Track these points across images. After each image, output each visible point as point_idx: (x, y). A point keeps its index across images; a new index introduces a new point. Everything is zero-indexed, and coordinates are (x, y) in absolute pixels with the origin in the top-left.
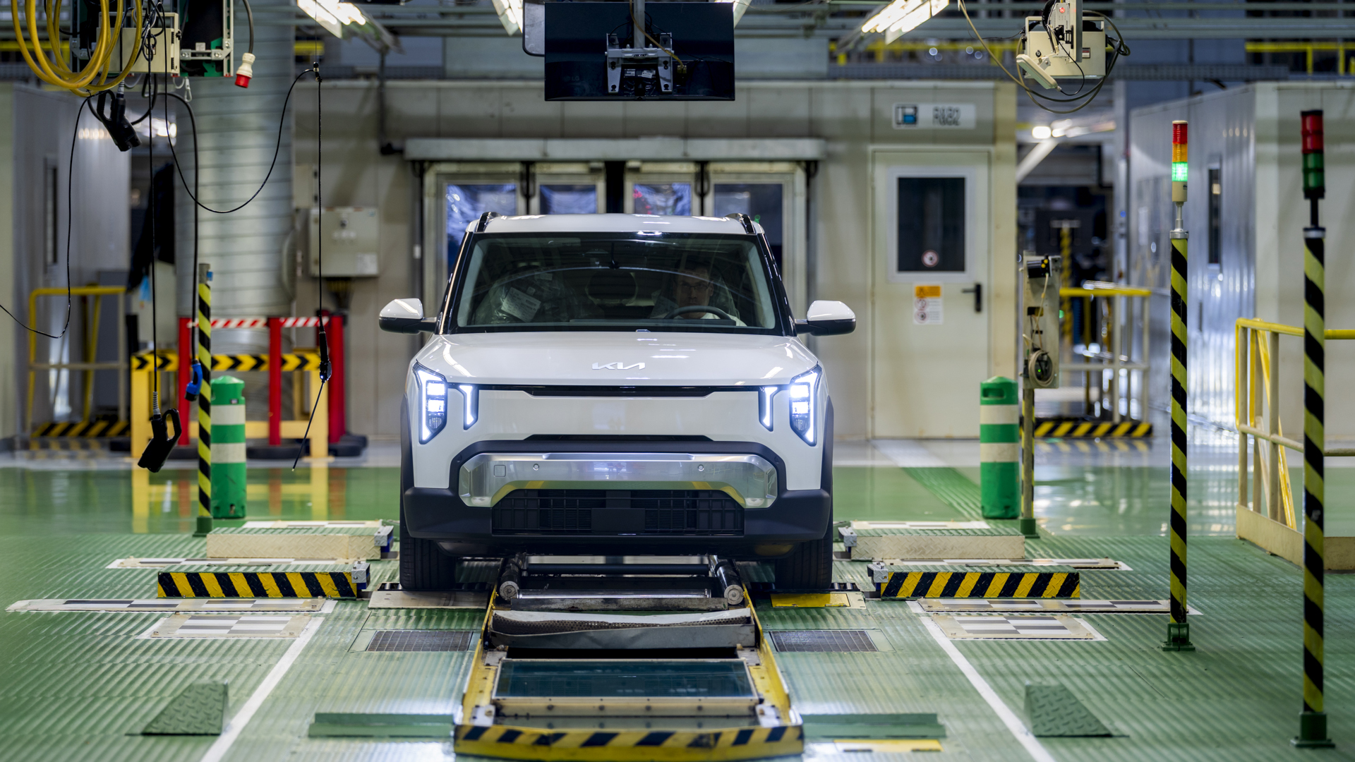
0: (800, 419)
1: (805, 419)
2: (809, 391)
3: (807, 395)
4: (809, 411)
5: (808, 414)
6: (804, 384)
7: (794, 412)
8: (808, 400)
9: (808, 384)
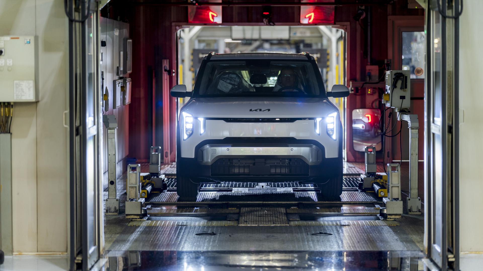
0: (330, 130)
1: (332, 130)
2: (334, 119)
3: (333, 121)
4: (334, 127)
5: (333, 128)
6: (332, 117)
7: (328, 128)
8: (333, 123)
9: (334, 117)
